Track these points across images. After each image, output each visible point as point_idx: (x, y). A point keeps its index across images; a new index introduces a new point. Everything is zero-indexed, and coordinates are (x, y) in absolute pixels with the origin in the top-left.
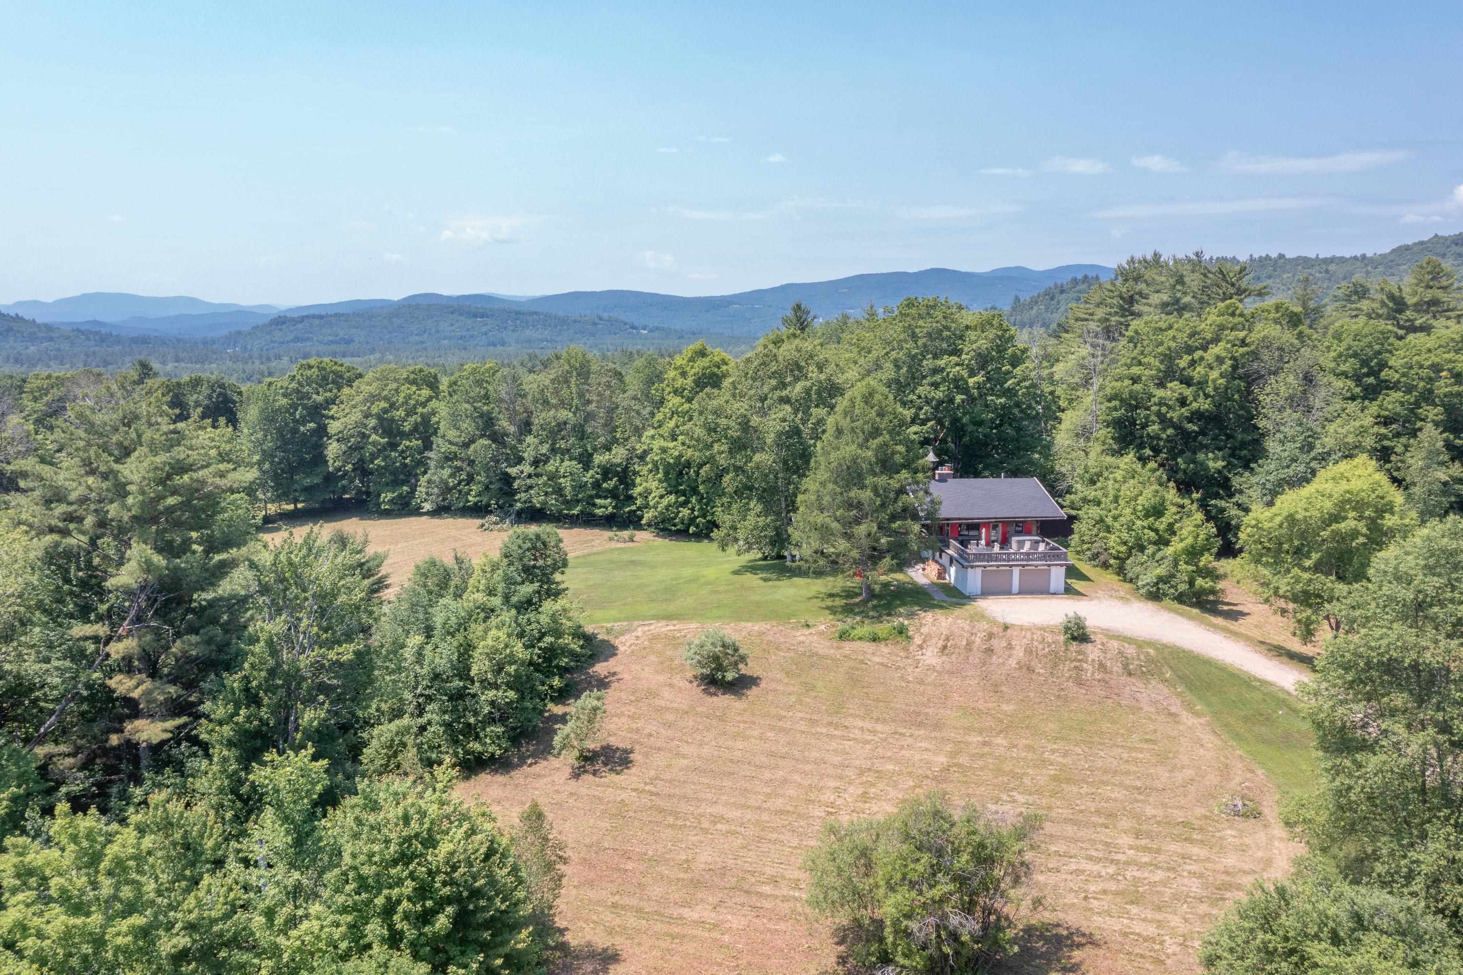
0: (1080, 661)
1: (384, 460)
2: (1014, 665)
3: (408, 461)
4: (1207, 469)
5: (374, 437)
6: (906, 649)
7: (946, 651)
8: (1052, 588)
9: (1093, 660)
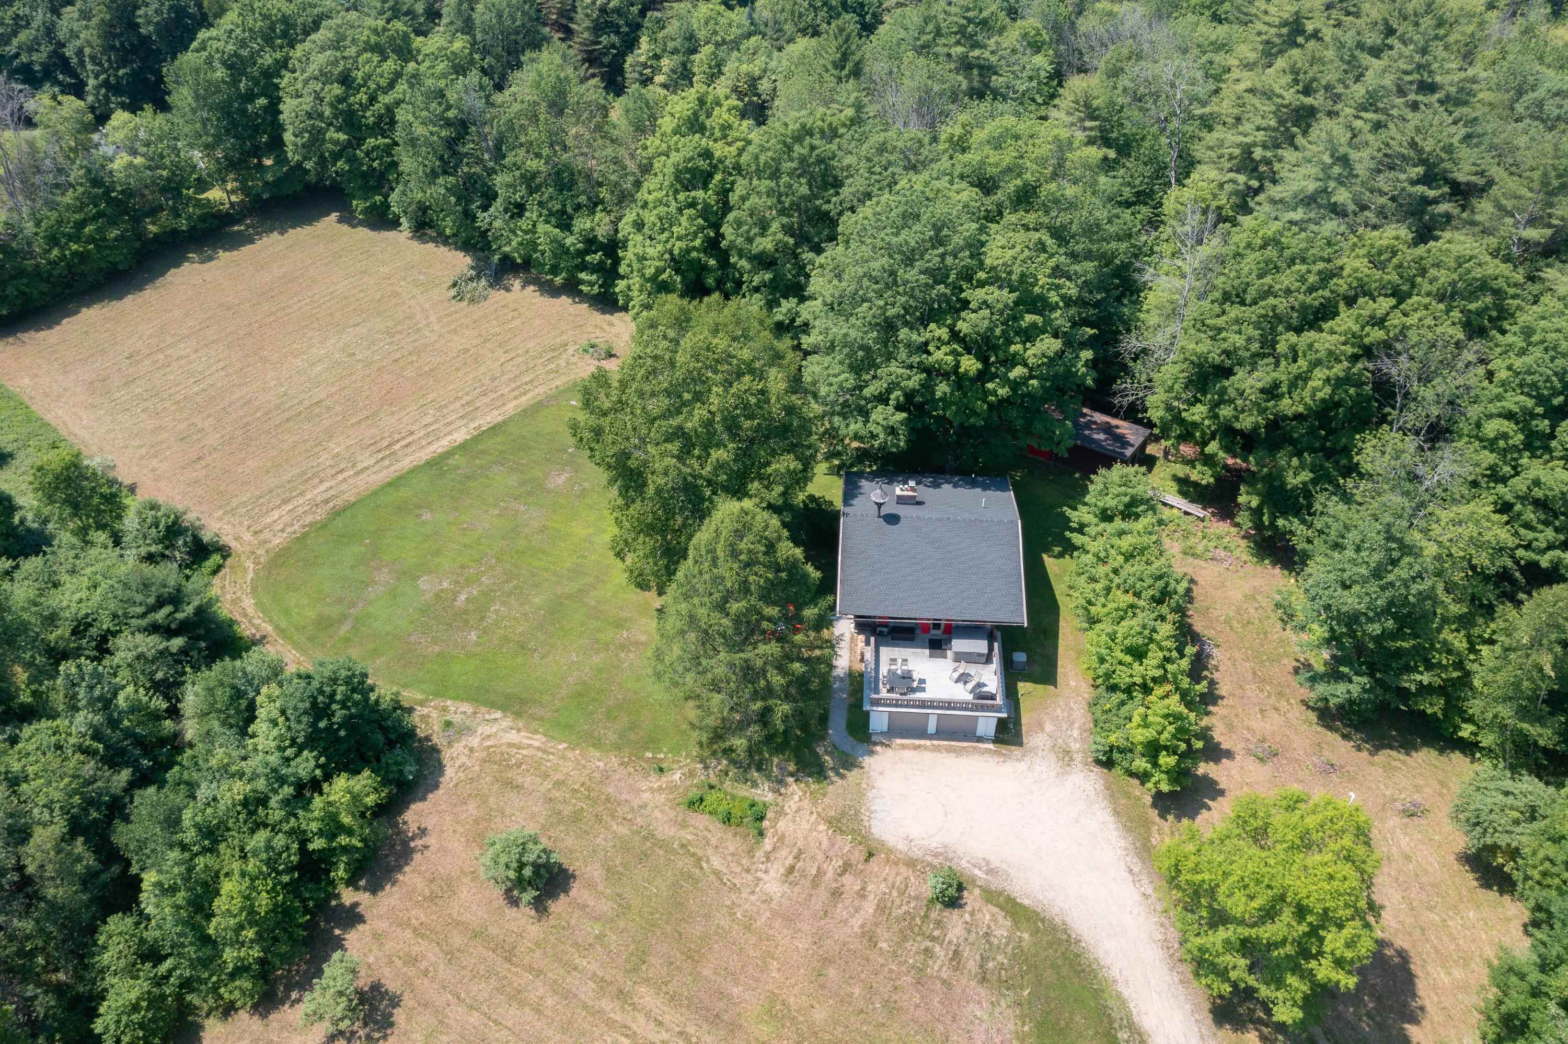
0: (933, 939)
1: (349, 161)
2: (856, 929)
3: (375, 164)
4: (1283, 484)
5: (332, 134)
6: (750, 853)
7: (791, 878)
8: (980, 731)
9: (950, 942)
